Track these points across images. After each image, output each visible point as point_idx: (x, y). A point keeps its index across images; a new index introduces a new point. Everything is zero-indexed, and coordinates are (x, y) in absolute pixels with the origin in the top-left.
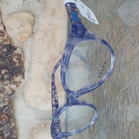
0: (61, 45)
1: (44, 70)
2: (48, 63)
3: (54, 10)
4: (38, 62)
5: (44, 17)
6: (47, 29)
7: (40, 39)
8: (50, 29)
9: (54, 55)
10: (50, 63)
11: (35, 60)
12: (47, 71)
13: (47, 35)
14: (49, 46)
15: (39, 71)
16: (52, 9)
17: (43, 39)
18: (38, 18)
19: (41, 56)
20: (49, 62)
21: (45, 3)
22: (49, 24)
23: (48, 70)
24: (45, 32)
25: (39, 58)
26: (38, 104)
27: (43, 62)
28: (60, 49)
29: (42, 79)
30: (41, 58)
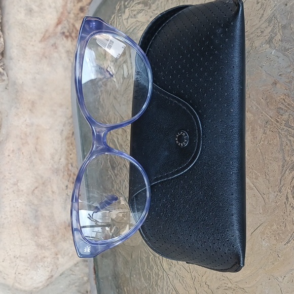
0: (53, 158)
1: (26, 205)
2: (33, 192)
3: (33, 103)
4: (13, 191)
5: (17, 114)
6: (26, 134)
7: (13, 151)
8: (30, 133)
9: (42, 177)
10: (36, 191)
11: (8, 190)
12: (33, 207)
13: (27, 143)
14: (31, 162)
15: (17, 208)
16: (29, 101)
17: (19, 149)
18: (7, 116)
19: (18, 181)
20: (34, 190)
21: (17, 92)
22: (27, 125)
23: (33, 204)
24: (22, 139)
25: (15, 184)
26: (19, 273)
27: (22, 191)
28: (52, 166)
29: (23, 222)
30: (19, 184)
